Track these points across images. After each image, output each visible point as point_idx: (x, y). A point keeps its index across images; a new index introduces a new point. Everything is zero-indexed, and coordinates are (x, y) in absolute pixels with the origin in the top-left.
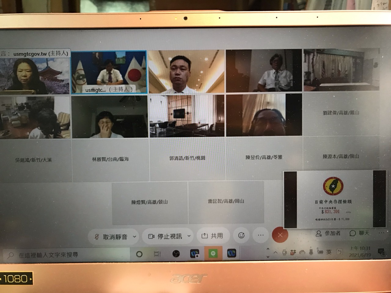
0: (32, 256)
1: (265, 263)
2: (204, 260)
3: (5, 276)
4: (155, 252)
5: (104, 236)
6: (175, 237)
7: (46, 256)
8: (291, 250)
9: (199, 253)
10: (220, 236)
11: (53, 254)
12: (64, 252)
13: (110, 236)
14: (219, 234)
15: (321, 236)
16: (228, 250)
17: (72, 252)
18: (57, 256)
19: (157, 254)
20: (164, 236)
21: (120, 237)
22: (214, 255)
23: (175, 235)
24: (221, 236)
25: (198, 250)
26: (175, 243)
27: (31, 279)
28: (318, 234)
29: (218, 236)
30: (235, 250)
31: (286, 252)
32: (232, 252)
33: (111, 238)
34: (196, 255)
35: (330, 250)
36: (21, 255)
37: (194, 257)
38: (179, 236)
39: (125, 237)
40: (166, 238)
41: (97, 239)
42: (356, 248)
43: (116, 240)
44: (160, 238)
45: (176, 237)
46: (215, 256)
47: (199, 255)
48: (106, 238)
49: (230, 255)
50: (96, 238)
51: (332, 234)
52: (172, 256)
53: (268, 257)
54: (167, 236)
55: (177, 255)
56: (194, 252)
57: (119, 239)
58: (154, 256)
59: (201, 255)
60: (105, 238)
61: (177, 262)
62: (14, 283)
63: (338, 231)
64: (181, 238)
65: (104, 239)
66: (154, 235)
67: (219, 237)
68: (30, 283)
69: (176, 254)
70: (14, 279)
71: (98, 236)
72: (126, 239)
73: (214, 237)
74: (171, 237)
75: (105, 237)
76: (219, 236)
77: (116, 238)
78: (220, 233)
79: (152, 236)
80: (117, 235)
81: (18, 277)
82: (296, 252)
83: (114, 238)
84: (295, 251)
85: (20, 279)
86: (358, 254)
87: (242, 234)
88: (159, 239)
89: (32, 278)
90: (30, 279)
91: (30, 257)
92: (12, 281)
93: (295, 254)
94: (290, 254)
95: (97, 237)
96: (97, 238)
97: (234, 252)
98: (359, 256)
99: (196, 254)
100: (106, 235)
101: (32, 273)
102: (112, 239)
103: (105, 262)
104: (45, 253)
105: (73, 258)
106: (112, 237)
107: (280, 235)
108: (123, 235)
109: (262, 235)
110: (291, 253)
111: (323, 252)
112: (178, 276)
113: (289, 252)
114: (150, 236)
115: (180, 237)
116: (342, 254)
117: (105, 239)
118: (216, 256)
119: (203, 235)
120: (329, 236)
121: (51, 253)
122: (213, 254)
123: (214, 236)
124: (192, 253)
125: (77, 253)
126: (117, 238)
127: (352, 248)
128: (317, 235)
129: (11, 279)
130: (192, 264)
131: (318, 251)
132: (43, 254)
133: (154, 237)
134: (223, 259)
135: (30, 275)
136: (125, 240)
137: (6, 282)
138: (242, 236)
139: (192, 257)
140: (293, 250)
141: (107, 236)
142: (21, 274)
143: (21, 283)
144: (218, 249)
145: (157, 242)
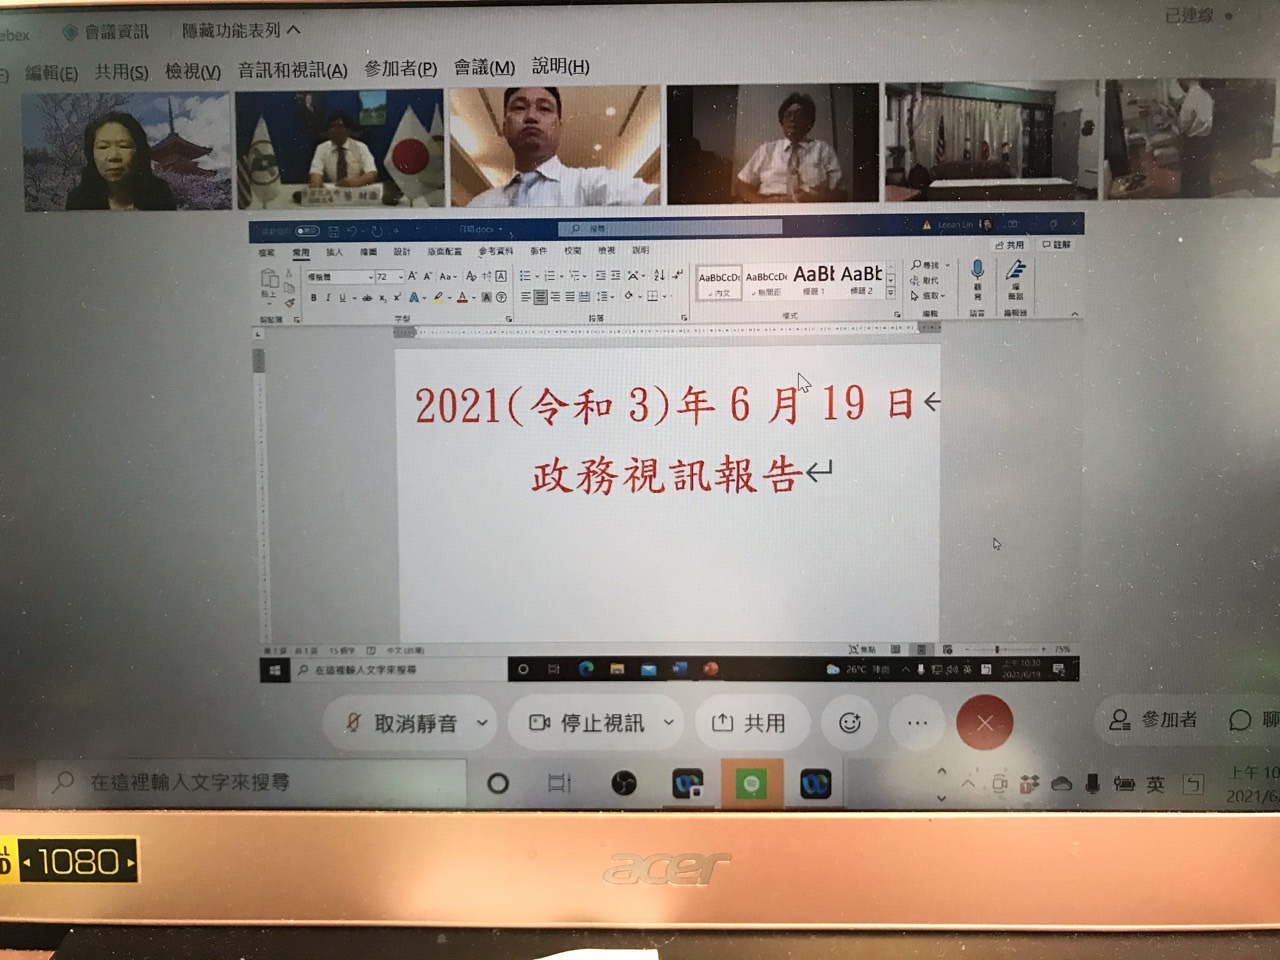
0: (134, 783)
1: (930, 820)
2: (719, 807)
3: (45, 851)
4: (551, 778)
5: (378, 720)
6: (621, 727)
7: (180, 786)
8: (1022, 775)
9: (701, 783)
10: (776, 725)
11: (205, 777)
12: (243, 774)
13: (399, 721)
14: (773, 718)
15: (1127, 727)
16: (805, 773)
17: (271, 774)
18: (221, 784)
19: (558, 783)
20: (582, 720)
21: (432, 725)
22: (757, 786)
23: (620, 718)
24: (779, 723)
25: (699, 773)
26: (622, 749)
27: (130, 863)
28: (1117, 721)
29: (769, 725)
30: (827, 773)
31: (1005, 783)
32: (816, 780)
33: (402, 729)
34: (692, 789)
35: (1158, 778)
36: (99, 781)
37: (686, 796)
38: (635, 723)
39: (449, 724)
40: (590, 728)
41: (354, 730)
42: (1251, 772)
43: (418, 735)
44: (569, 729)
45: (623, 726)
46: (757, 792)
47: (701, 788)
49: (809, 791)
50: (349, 726)
51: (1166, 724)
52: (611, 790)
53: (942, 800)
54: (594, 721)
55: (627, 787)
56: (686, 778)
57: (427, 730)
58: (548, 788)
59: (711, 789)
60: (383, 728)
61: (626, 811)
62: (74, 878)
63: (1188, 713)
64: (642, 730)
65: (378, 729)
66: (549, 719)
67: (772, 728)
68: (129, 875)
69: (624, 783)
70: (75, 861)
71: (357, 719)
72: (453, 731)
73: (754, 728)
74: (608, 724)
75: (383, 723)
76: (773, 723)
77: (419, 729)
78: (776, 716)
79: (540, 721)
80: (421, 717)
81: (88, 856)
82: (1038, 781)
83: (413, 727)
84: (1035, 778)
85: (96, 861)
86: (1258, 792)
87: (850, 718)
88: (565, 730)
89: (135, 860)
90: (126, 863)
91: (130, 786)
92: (68, 869)
93: (1037, 788)
94: (1019, 790)
95: (354, 721)
96: (354, 725)
97: (825, 780)
98: (1261, 798)
99: (693, 784)
100: (385, 718)
101: (134, 841)
102: (407, 732)
103: (380, 810)
104: (180, 775)
105: (274, 794)
106: (404, 724)
107: (985, 723)
108: (444, 717)
109: (922, 723)
110: (1022, 785)
111: (1134, 784)
112: (630, 862)
113: (1015, 784)
114: (535, 721)
115: (638, 725)
116: (1200, 792)
117: (380, 731)
118: (762, 792)
119: (718, 724)
120: (1158, 728)
121: (200, 776)
122: (752, 784)
123: (753, 722)
124: (678, 780)
125: (285, 776)
126: (422, 727)
127: (1235, 771)
128: (1114, 726)
129: (63, 861)
130: (679, 820)
131: (1118, 782)
132: (172, 781)
133: (549, 726)
134: (787, 804)
135: (128, 848)
136: (450, 734)
137: (46, 872)
138: (850, 725)
139: (677, 794)
140: (1030, 775)
141: (389, 720)
142: (96, 844)
143: (97, 878)
144: (766, 770)
145: (557, 740)
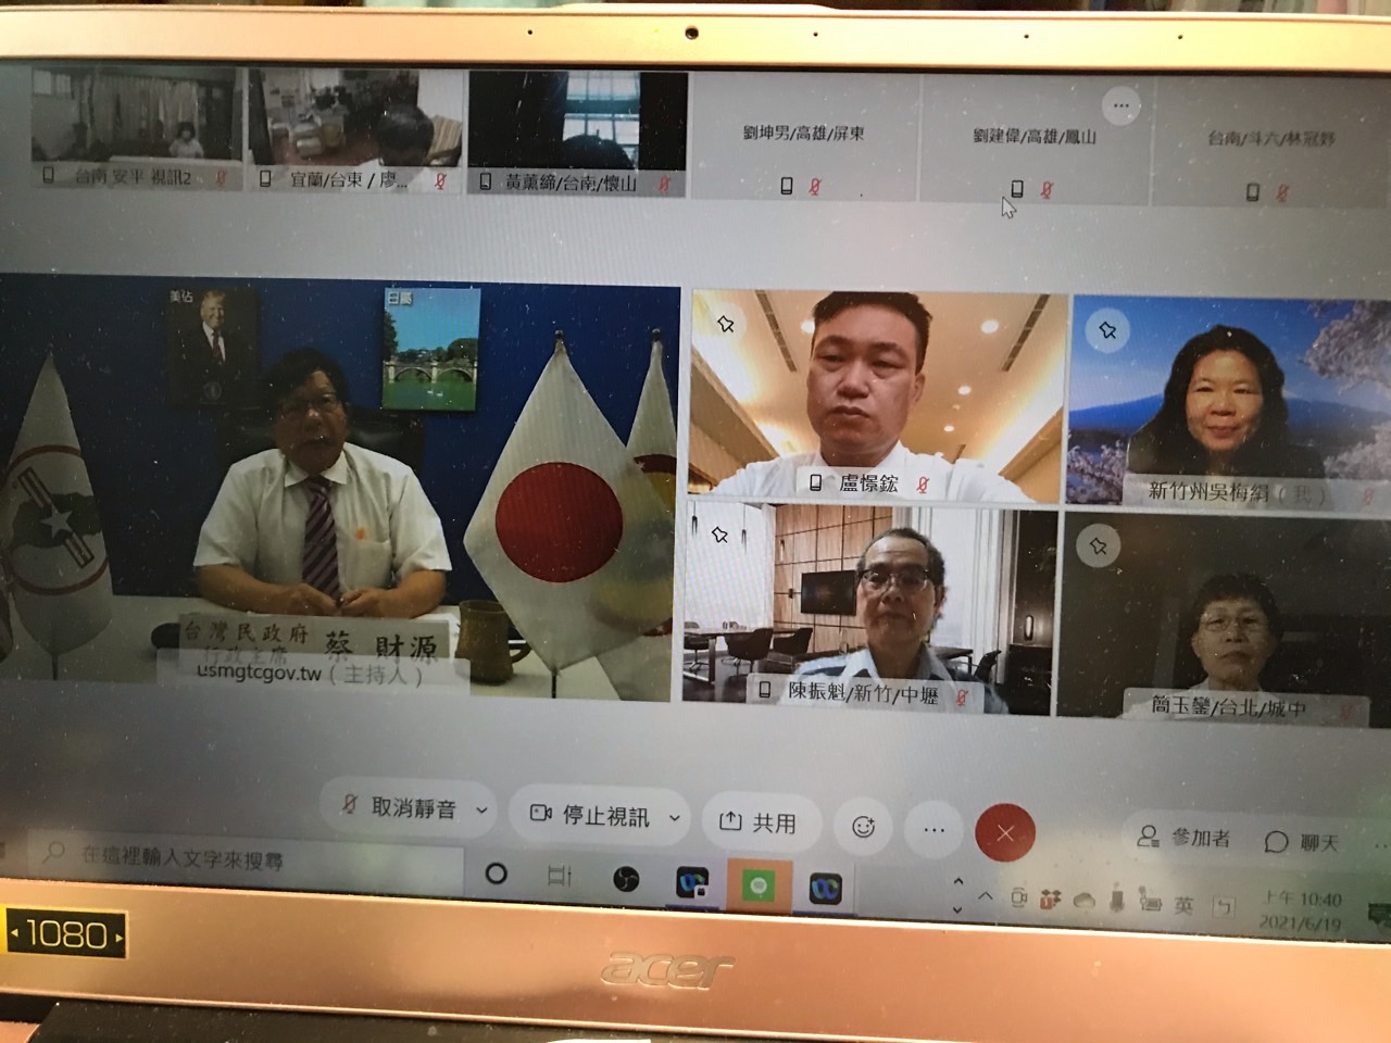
0: (126, 856)
1: (944, 932)
2: (725, 909)
3: (33, 921)
4: (551, 870)
5: (375, 802)
6: (624, 821)
7: (173, 863)
8: (1043, 889)
10: (786, 826)
11: (197, 854)
12: (236, 851)
13: (396, 805)
14: (783, 818)
15: (1156, 844)
16: (814, 877)
17: (264, 854)
18: (213, 861)
19: (558, 876)
20: (584, 812)
21: (430, 811)
22: (764, 888)
23: (624, 812)
24: (790, 823)
25: (704, 872)
26: (625, 844)
27: (118, 938)
28: (1145, 837)
29: (779, 826)
30: (838, 879)
31: (1024, 898)
32: (825, 884)
33: (400, 812)
34: (697, 888)
35: (1187, 899)
36: (90, 852)
37: (691, 895)
38: (640, 818)
39: (447, 809)
40: (593, 821)
41: (350, 812)
42: (1287, 897)
43: (416, 821)
44: (571, 821)
45: (627, 820)
46: (764, 894)
47: (705, 888)
48: (383, 811)
49: (819, 896)
50: (345, 807)
51: (1198, 840)
52: (613, 886)
54: (597, 813)
55: (629, 883)
56: (692, 877)
57: (426, 815)
58: (547, 881)
59: (715, 890)
60: (379, 811)
61: (627, 908)
62: (61, 950)
63: (1221, 832)
64: (647, 826)
65: (374, 812)
66: (550, 809)
67: (782, 829)
68: (117, 951)
69: (626, 879)
70: (62, 936)
71: (354, 800)
72: (451, 817)
73: (763, 828)
74: (611, 817)
75: (380, 806)
76: (783, 823)
77: (417, 814)
78: (786, 816)
79: (542, 810)
80: (420, 801)
81: (76, 929)
82: (1060, 897)
83: (410, 811)
84: (1057, 893)
85: (84, 935)
86: (1294, 918)
87: (864, 822)
88: (567, 822)
89: (123, 935)
90: (115, 938)
91: (122, 860)
92: (55, 942)
93: (1058, 904)
94: (1039, 905)
95: (350, 804)
96: (350, 807)
97: (835, 885)
98: (1297, 925)
99: (697, 883)
100: (381, 801)
101: (123, 916)
102: (404, 816)
103: (375, 894)
104: (172, 849)
105: (267, 874)
106: (401, 808)
107: (1006, 833)
108: (443, 803)
109: (939, 830)
110: (1042, 900)
111: (1162, 905)
112: (630, 960)
113: (1035, 898)
114: (537, 811)
115: (643, 820)
116: (1231, 914)
117: (377, 814)
118: (768, 894)
119: (726, 820)
120: (1186, 847)
121: (192, 852)
122: (759, 887)
123: (763, 822)
124: (683, 879)
125: (279, 856)
126: (420, 812)
127: (1269, 895)
128: (1142, 842)
129: (51, 934)
131: (1144, 901)
132: (164, 856)
133: (550, 817)
134: (795, 908)
135: (117, 923)
136: (448, 820)
137: (34, 943)
138: (864, 829)
139: (681, 893)
140: (1051, 891)
141: (387, 803)
142: (85, 918)
143: (85, 952)
144: (777, 872)
